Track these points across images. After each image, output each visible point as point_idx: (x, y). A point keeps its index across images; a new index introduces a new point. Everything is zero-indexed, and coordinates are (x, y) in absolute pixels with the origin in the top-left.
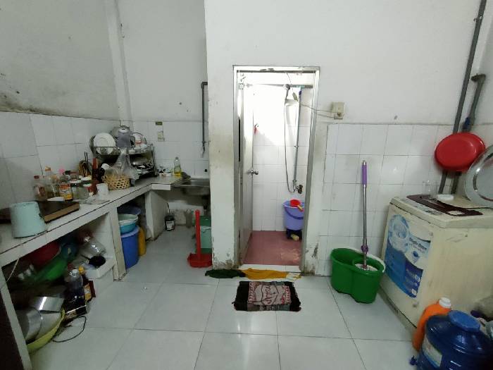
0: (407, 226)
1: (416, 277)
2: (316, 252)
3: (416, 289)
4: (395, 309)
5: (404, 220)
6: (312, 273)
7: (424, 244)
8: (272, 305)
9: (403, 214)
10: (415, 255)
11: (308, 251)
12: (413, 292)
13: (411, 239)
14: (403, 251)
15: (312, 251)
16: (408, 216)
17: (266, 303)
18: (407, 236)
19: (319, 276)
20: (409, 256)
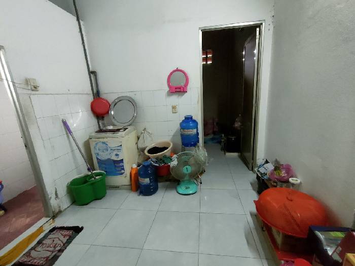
0: (107, 145)
1: (121, 164)
2: (56, 194)
3: (123, 169)
4: (117, 187)
5: (104, 143)
6: (60, 212)
7: (119, 148)
8: (64, 245)
9: (102, 140)
10: (117, 155)
11: (51, 198)
12: (123, 171)
13: (111, 150)
14: (109, 157)
15: (53, 196)
16: (105, 140)
17: (58, 248)
18: (109, 149)
19: (65, 209)
20: (114, 158)
